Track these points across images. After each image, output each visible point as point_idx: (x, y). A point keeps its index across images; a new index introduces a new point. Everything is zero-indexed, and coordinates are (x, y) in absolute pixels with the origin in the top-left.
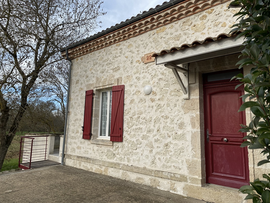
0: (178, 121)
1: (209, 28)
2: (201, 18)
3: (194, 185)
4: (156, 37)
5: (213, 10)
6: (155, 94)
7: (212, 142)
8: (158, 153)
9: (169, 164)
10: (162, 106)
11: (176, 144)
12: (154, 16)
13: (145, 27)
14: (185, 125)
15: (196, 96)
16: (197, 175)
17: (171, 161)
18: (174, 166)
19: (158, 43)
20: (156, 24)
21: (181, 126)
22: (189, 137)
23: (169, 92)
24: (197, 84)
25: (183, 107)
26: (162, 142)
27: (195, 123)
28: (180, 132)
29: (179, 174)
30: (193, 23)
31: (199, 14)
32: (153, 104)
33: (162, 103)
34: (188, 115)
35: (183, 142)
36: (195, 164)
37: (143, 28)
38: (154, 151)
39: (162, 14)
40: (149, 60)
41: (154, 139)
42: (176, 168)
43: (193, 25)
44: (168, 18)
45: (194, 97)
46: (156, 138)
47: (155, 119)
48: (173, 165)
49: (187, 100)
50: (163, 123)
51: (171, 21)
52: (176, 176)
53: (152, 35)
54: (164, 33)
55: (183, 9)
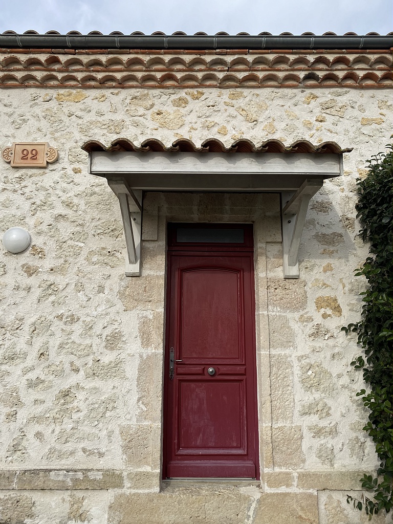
0: (104, 328)
1: (193, 129)
2: (175, 101)
3: (141, 491)
4: (55, 109)
5: (202, 93)
6: (40, 253)
7: (181, 377)
8: (37, 419)
9: (69, 447)
10: (61, 287)
11: (95, 388)
12: (59, 54)
13: (26, 73)
14: (124, 339)
15: (157, 269)
16: (148, 465)
17: (77, 436)
18: (84, 450)
19: (61, 126)
20: (60, 76)
21: (113, 341)
22: (131, 370)
23: (84, 253)
24: (163, 243)
25: (122, 295)
26: (51, 387)
27: (149, 334)
28: (108, 358)
29: (98, 470)
30: (155, 107)
31: (171, 91)
32: (33, 281)
33: (60, 280)
34: (133, 314)
35: (116, 382)
36: (143, 436)
37: (19, 75)
38: (23, 415)
39: (85, 59)
40: (29, 161)
41: (27, 380)
42: (91, 453)
43: (155, 109)
44: (97, 73)
45: (152, 273)
46: (32, 376)
47: (34, 324)
48: (82, 446)
49: (134, 278)
50: (58, 334)
51: (103, 84)
52: (92, 476)
53: (41, 99)
54: (80, 105)
55: (138, 67)
